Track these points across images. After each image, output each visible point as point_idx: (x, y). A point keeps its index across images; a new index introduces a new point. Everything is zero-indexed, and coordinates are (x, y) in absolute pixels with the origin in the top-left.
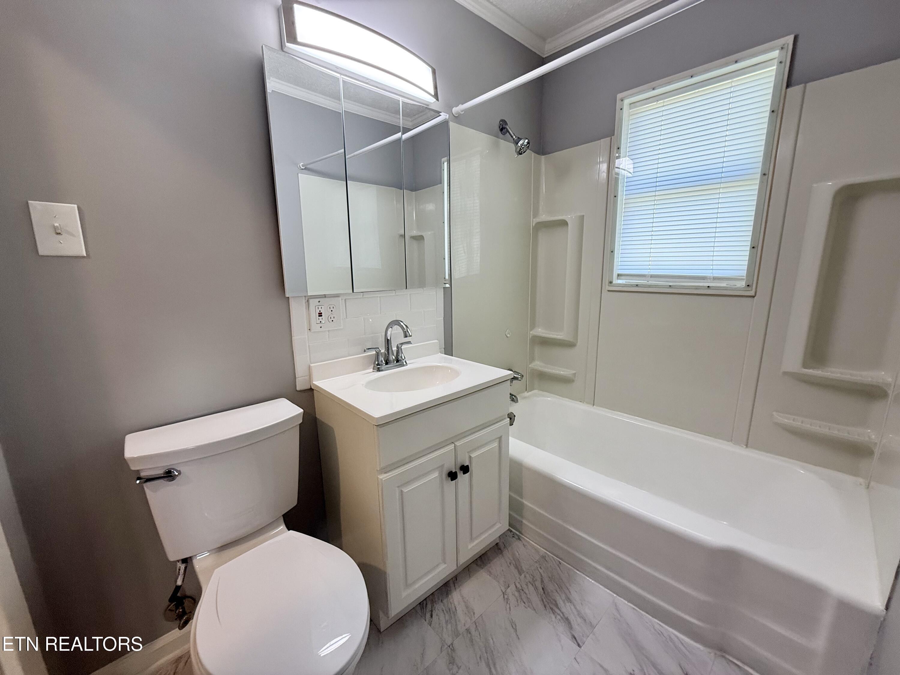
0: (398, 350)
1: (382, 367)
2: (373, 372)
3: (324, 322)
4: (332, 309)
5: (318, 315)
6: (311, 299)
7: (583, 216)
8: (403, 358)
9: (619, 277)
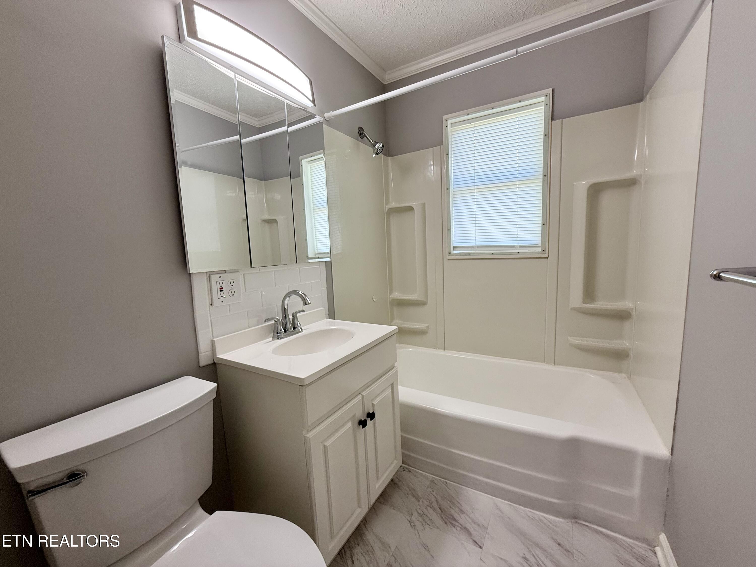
0: (294, 318)
1: (281, 335)
2: (273, 340)
3: (225, 297)
4: (232, 284)
5: (219, 290)
6: (212, 274)
7: (425, 203)
8: (299, 325)
9: (455, 249)
